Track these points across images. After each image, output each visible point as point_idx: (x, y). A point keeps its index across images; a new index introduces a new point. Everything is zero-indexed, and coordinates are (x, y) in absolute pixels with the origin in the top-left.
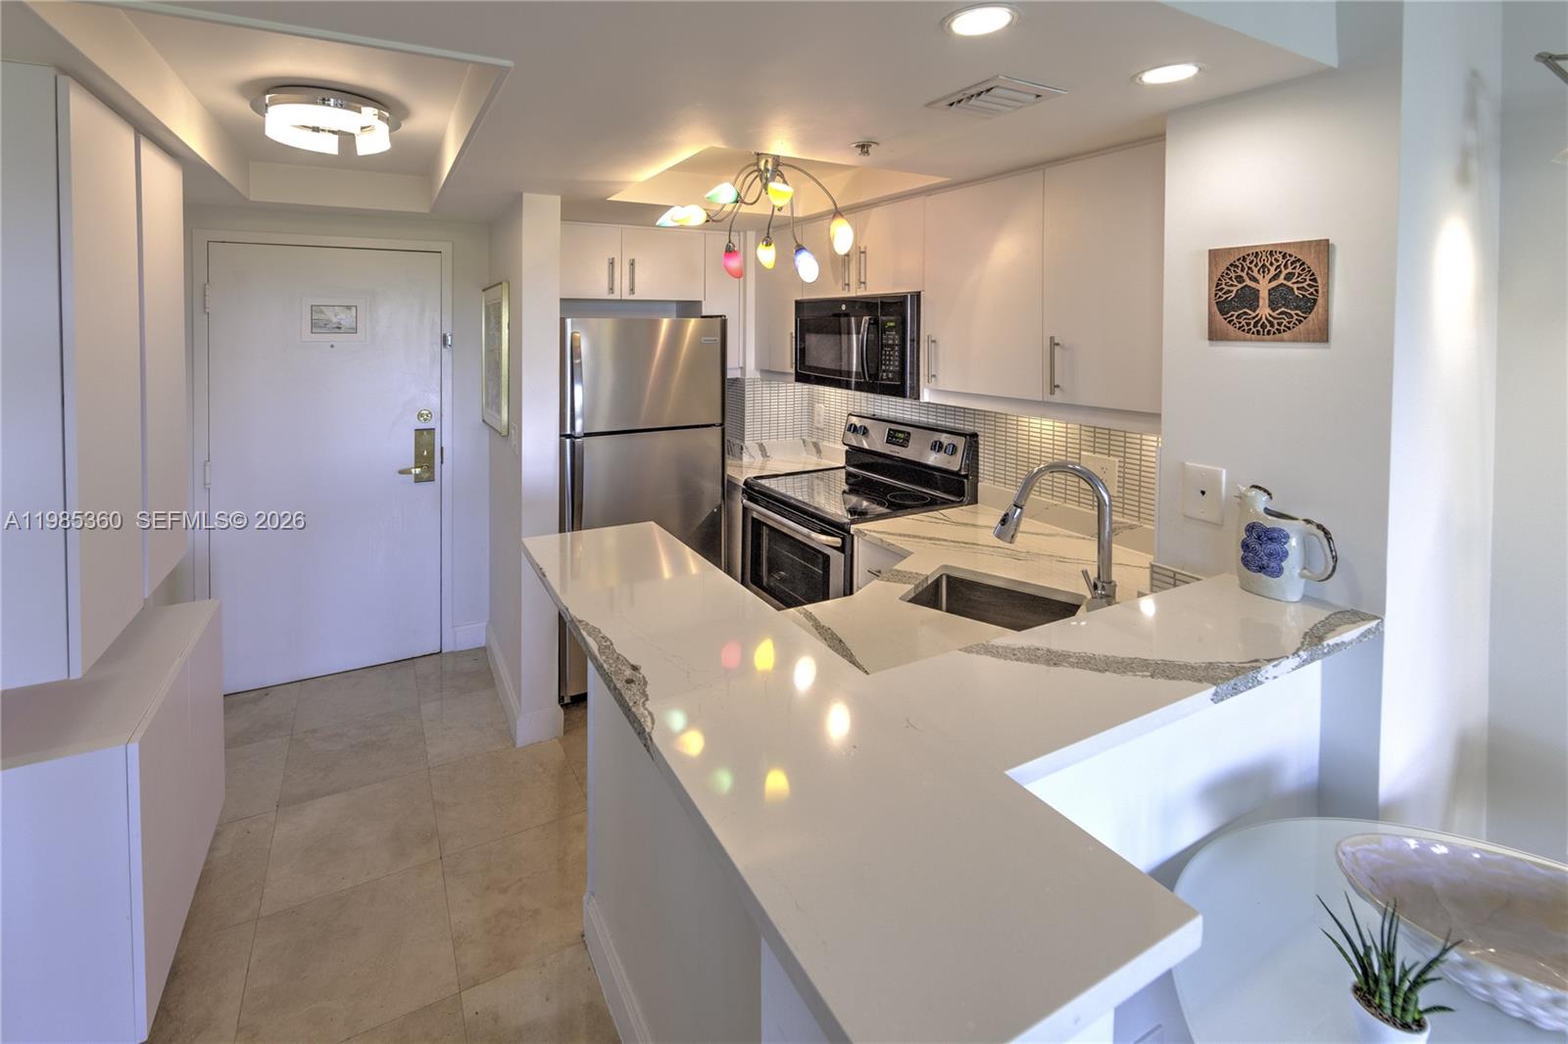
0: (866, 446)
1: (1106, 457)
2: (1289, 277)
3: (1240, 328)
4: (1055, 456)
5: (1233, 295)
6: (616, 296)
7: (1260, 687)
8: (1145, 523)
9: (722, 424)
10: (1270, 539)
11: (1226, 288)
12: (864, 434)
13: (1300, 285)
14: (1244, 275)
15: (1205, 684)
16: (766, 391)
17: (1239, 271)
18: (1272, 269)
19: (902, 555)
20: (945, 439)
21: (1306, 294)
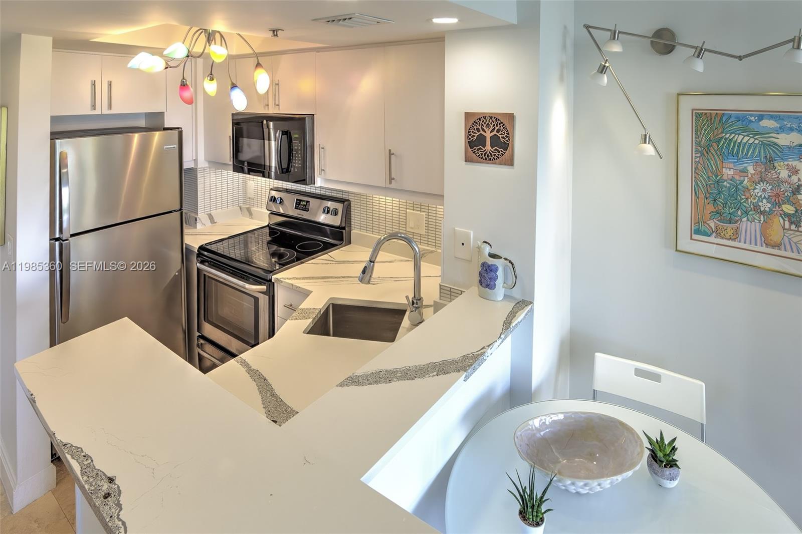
0: (282, 211)
1: (419, 212)
2: (498, 131)
3: (478, 156)
4: (394, 229)
5: (475, 138)
6: (97, 112)
7: (485, 362)
8: (439, 249)
9: (181, 209)
10: (491, 271)
11: (473, 134)
12: (280, 202)
13: (503, 136)
14: (480, 128)
15: (461, 372)
16: (213, 175)
17: (478, 125)
18: (492, 126)
19: (306, 294)
20: (329, 204)
21: (505, 140)
